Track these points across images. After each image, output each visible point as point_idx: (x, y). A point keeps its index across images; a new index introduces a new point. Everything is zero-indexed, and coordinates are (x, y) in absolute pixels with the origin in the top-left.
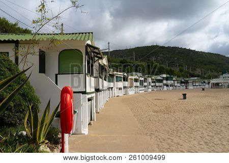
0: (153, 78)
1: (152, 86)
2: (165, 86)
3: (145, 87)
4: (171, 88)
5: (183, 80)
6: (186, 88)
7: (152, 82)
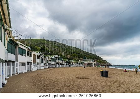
0: (50, 57)
1: (49, 64)
2: (57, 65)
3: (44, 64)
4: (61, 66)
5: (68, 61)
6: (69, 67)
7: (49, 61)
